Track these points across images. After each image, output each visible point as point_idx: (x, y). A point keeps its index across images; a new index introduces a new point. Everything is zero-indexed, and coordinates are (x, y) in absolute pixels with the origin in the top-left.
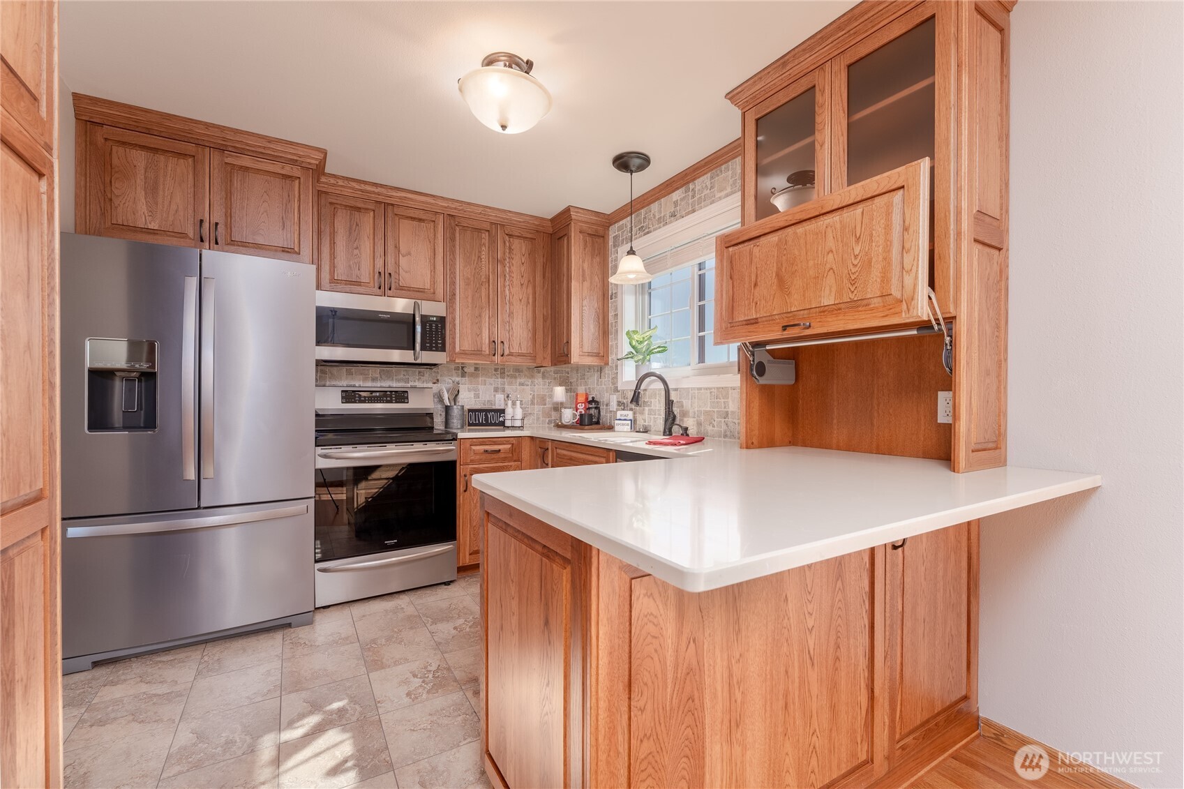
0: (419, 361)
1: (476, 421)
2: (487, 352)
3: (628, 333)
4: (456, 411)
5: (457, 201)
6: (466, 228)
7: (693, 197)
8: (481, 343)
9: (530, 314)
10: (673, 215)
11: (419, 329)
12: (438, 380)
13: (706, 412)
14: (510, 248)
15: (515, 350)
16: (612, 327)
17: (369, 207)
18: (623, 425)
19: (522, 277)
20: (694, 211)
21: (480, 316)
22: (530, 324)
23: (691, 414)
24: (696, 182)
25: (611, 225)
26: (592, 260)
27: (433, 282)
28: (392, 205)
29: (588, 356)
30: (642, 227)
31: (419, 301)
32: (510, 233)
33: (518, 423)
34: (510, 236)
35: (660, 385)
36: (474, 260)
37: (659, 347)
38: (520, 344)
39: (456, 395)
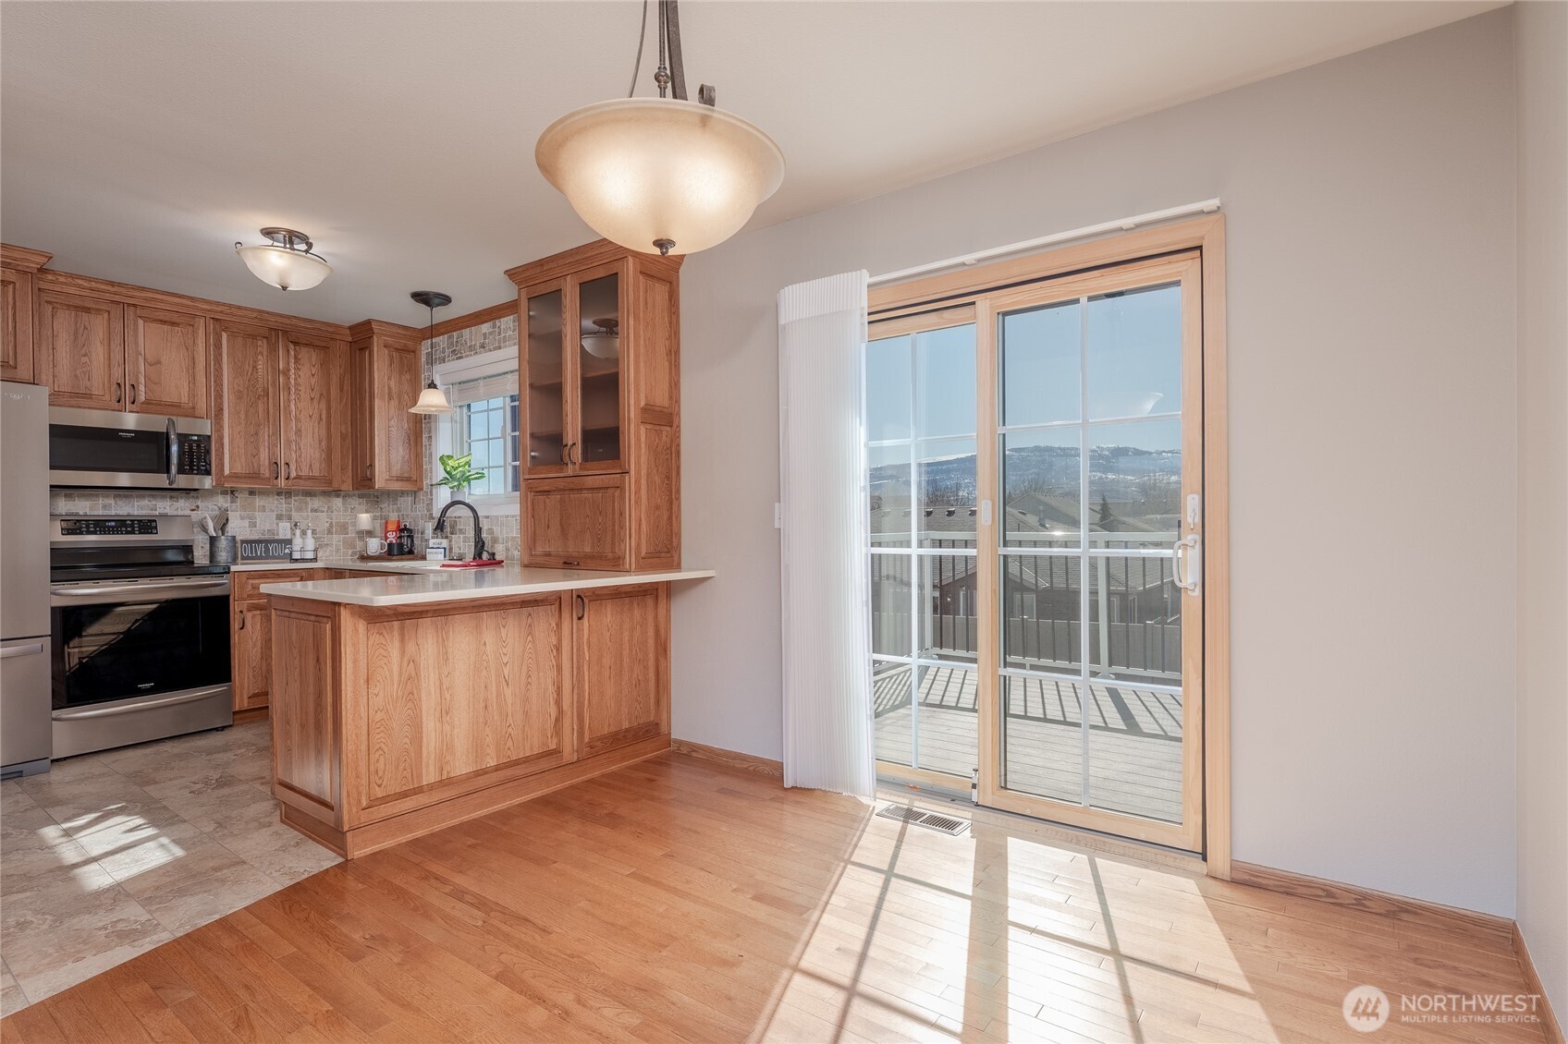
0: (174, 486)
1: (252, 553)
2: (267, 475)
3: (441, 458)
4: (223, 543)
5: (224, 304)
6: (235, 334)
7: (499, 334)
8: (259, 466)
9: (324, 432)
10: (483, 346)
11: (174, 449)
12: (198, 507)
13: (513, 538)
14: (296, 357)
15: (305, 472)
16: (426, 449)
17: (102, 307)
18: (436, 553)
19: (313, 390)
20: (500, 348)
21: (256, 434)
22: (324, 444)
23: (501, 541)
24: (502, 320)
25: (424, 340)
26: (400, 377)
27: (192, 395)
28: (134, 305)
29: (397, 480)
30: (455, 350)
31: (174, 418)
32: (296, 341)
33: (310, 555)
34: (296, 344)
35: (467, 513)
36: (248, 371)
37: (477, 473)
38: (311, 465)
39: (225, 525)
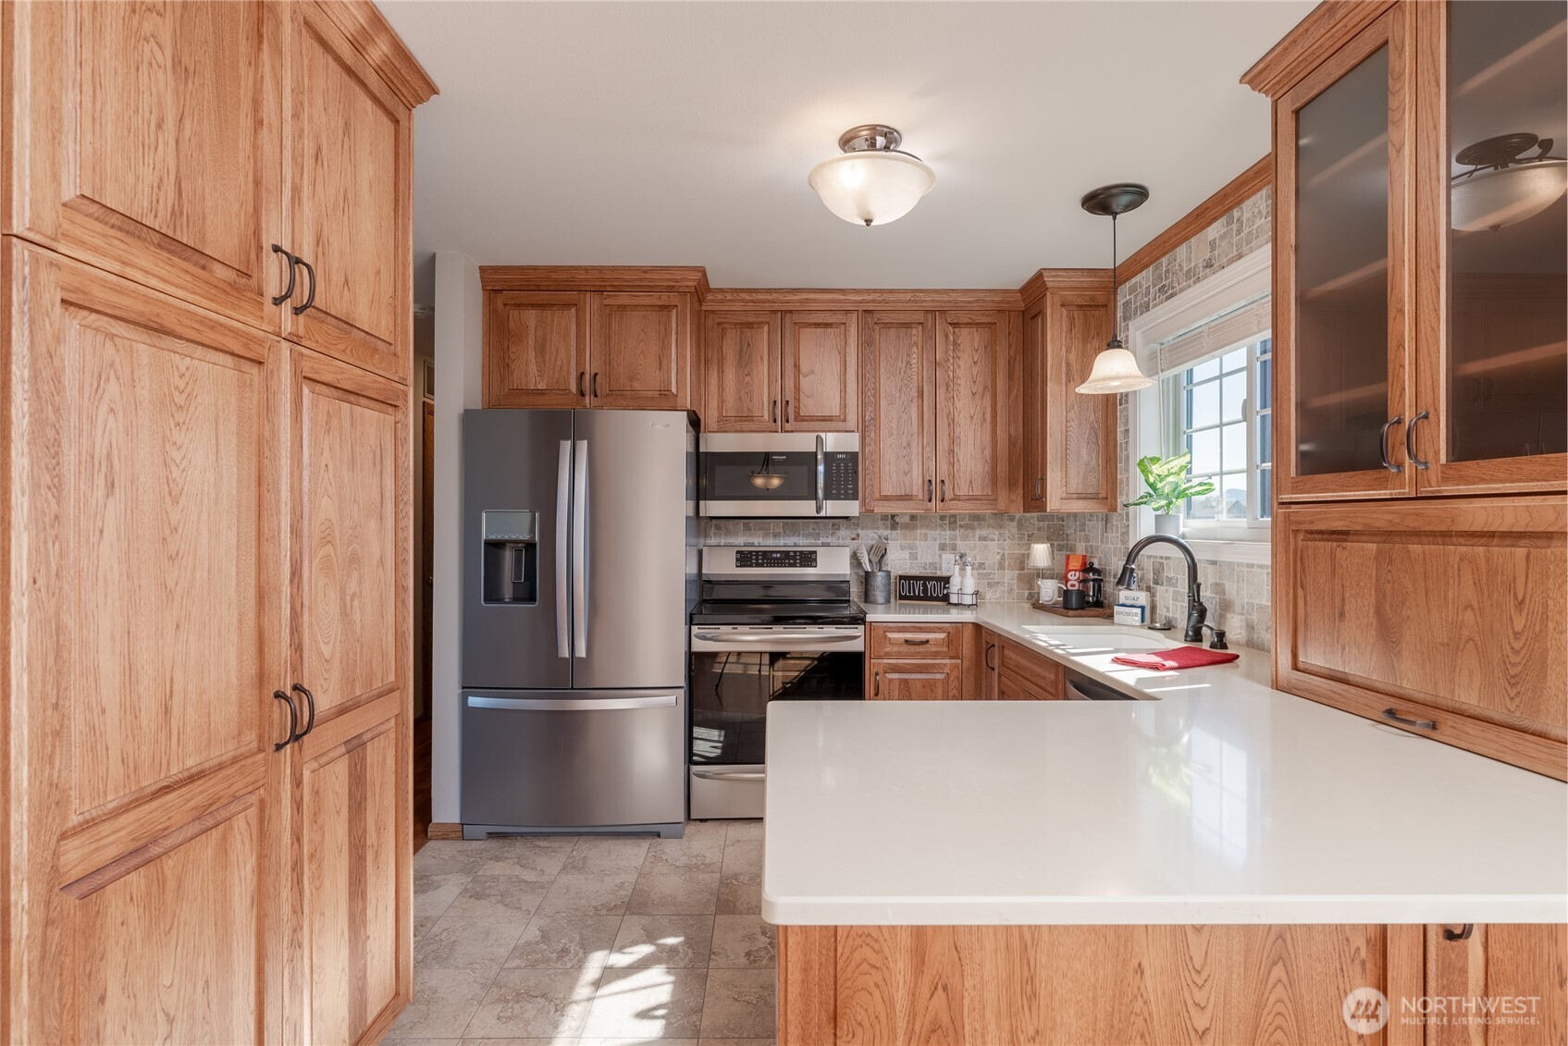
0: (823, 514)
1: (910, 593)
2: (920, 497)
3: (1142, 461)
4: (879, 579)
5: (875, 291)
6: (888, 325)
7: (1239, 231)
8: (911, 485)
9: (987, 437)
10: (1209, 265)
11: (821, 468)
12: (858, 535)
14: (955, 343)
15: (963, 490)
16: (1121, 449)
17: (762, 320)
18: (1128, 614)
19: (974, 382)
20: (1240, 256)
21: (909, 445)
22: (988, 452)
23: (1237, 608)
24: (1244, 205)
25: (1121, 284)
26: (1084, 346)
27: (844, 406)
28: (791, 312)
29: (1078, 498)
30: (1164, 286)
31: (823, 435)
32: (956, 321)
33: (968, 600)
34: (955, 325)
35: (1179, 554)
36: (901, 369)
37: (1200, 484)
38: (971, 482)
39: (883, 556)
